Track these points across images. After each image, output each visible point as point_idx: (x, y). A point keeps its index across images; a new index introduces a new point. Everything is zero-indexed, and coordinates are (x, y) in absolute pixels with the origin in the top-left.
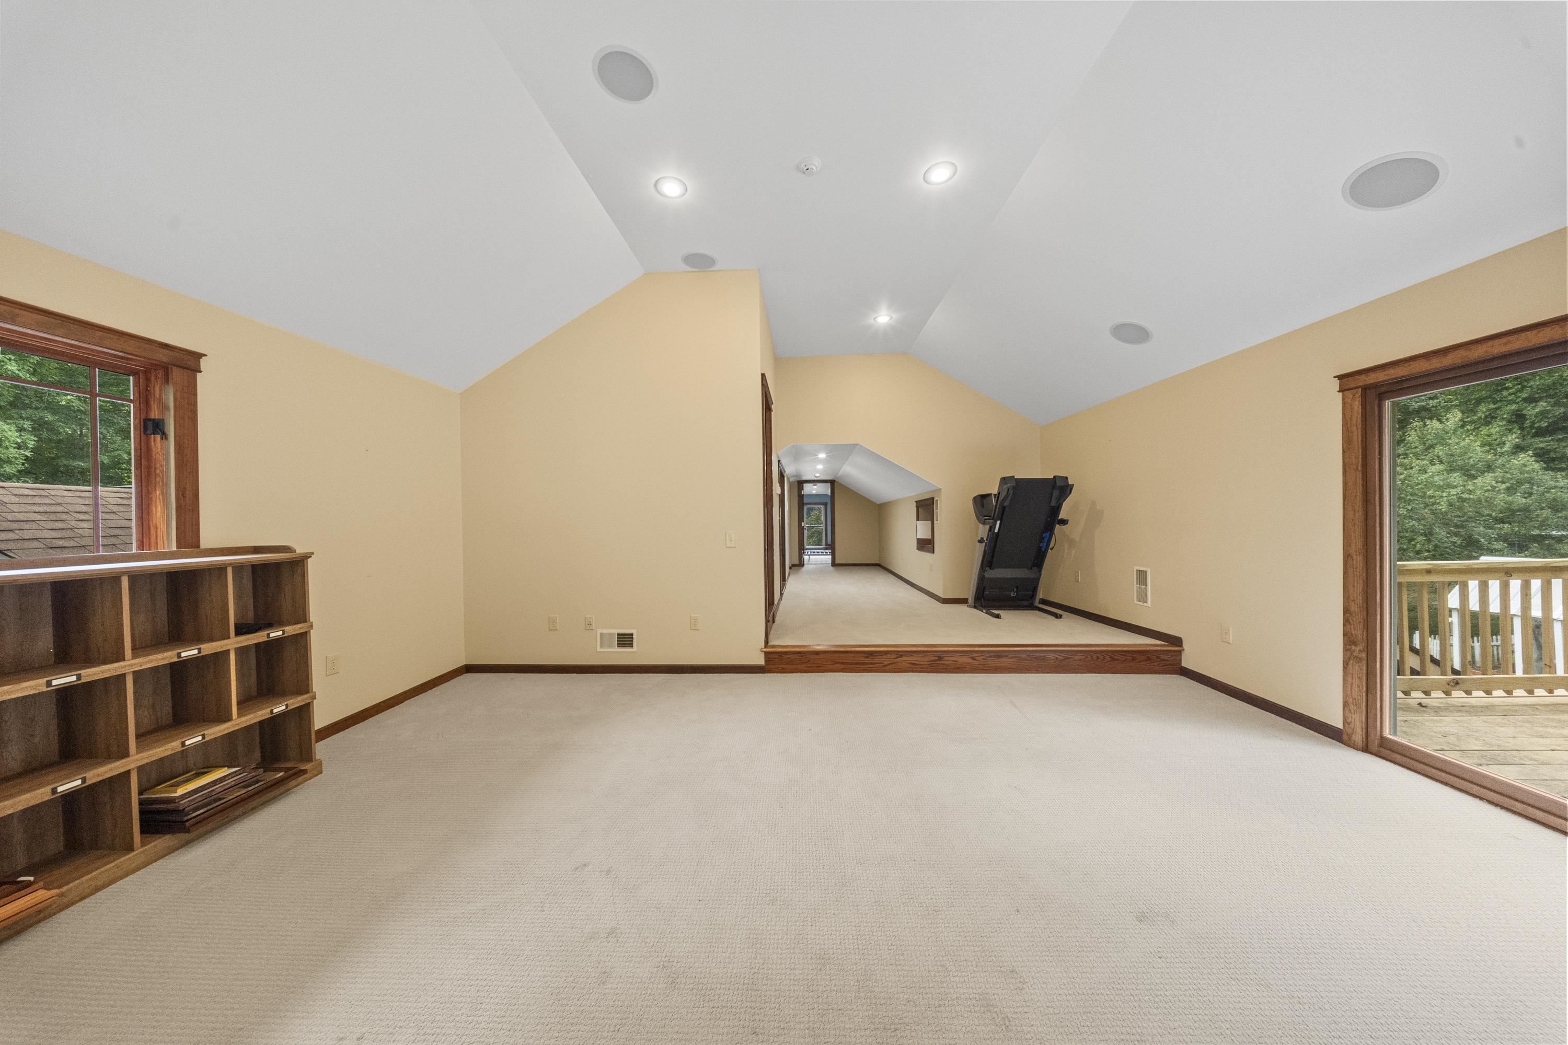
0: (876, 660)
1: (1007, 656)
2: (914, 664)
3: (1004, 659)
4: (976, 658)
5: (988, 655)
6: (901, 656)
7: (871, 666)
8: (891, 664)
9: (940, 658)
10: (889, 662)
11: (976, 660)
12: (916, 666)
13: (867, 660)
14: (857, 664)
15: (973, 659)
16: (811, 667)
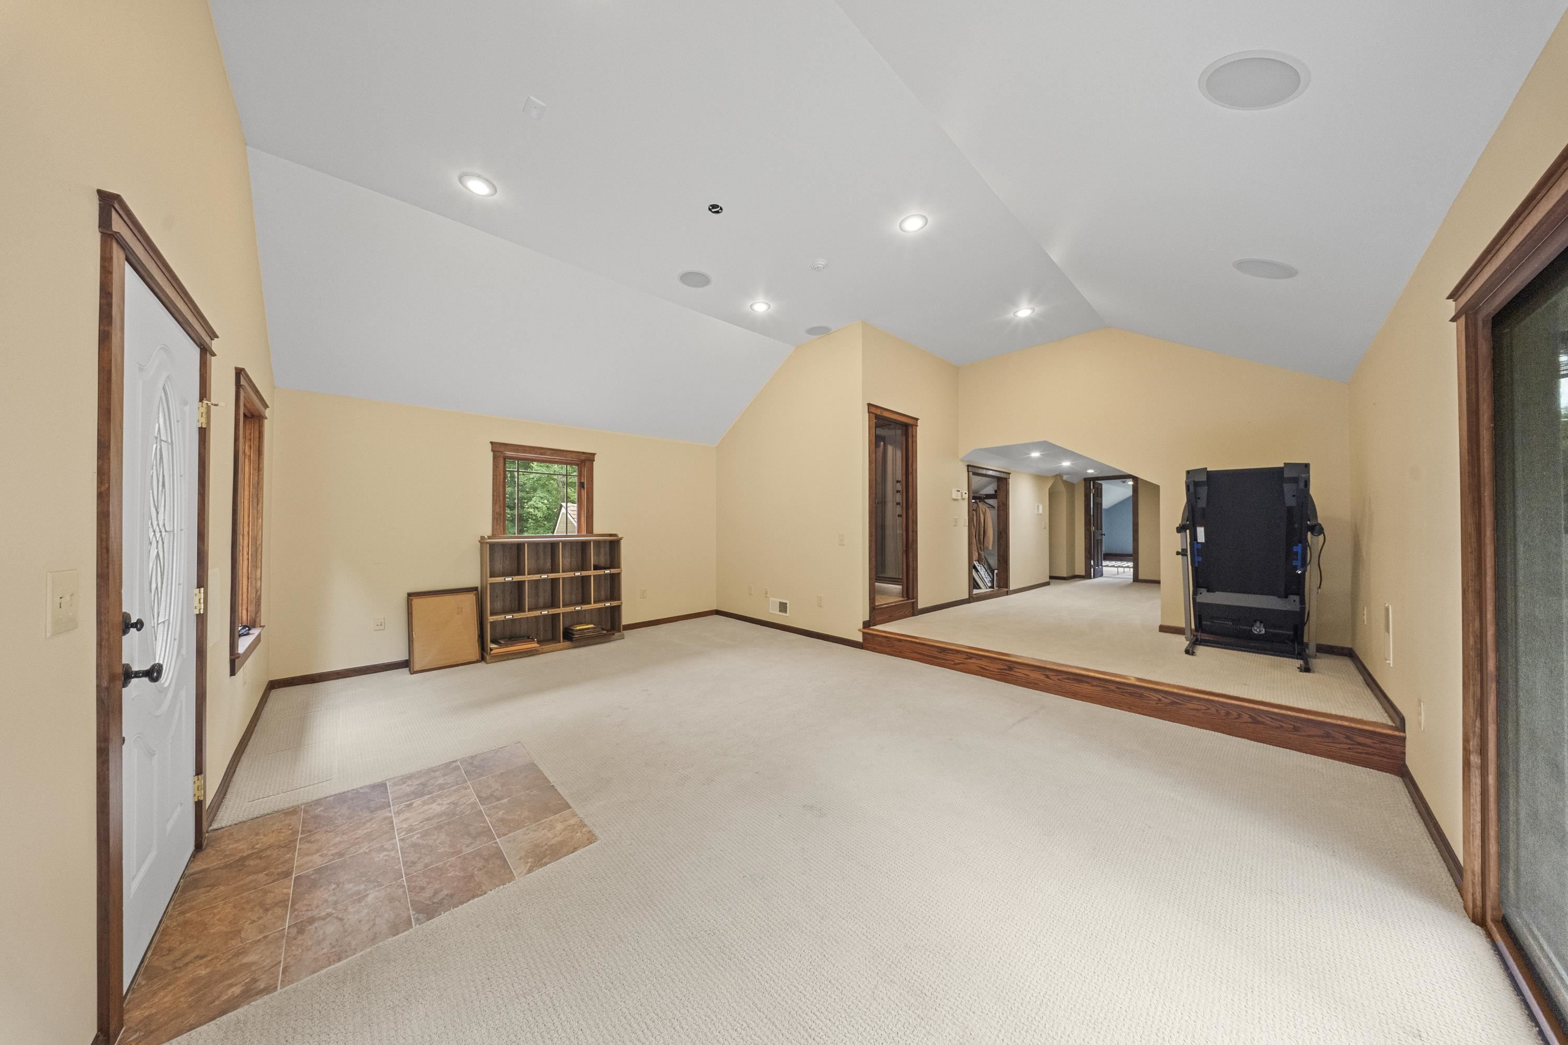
0: (948, 657)
1: (1089, 683)
2: (983, 669)
3: (1085, 686)
4: (1051, 677)
5: (1065, 677)
6: (971, 658)
7: (944, 661)
8: (961, 663)
9: (1010, 669)
10: (960, 662)
11: (1050, 679)
12: (985, 671)
13: (940, 655)
14: (930, 656)
15: (1047, 677)
16: (896, 651)
